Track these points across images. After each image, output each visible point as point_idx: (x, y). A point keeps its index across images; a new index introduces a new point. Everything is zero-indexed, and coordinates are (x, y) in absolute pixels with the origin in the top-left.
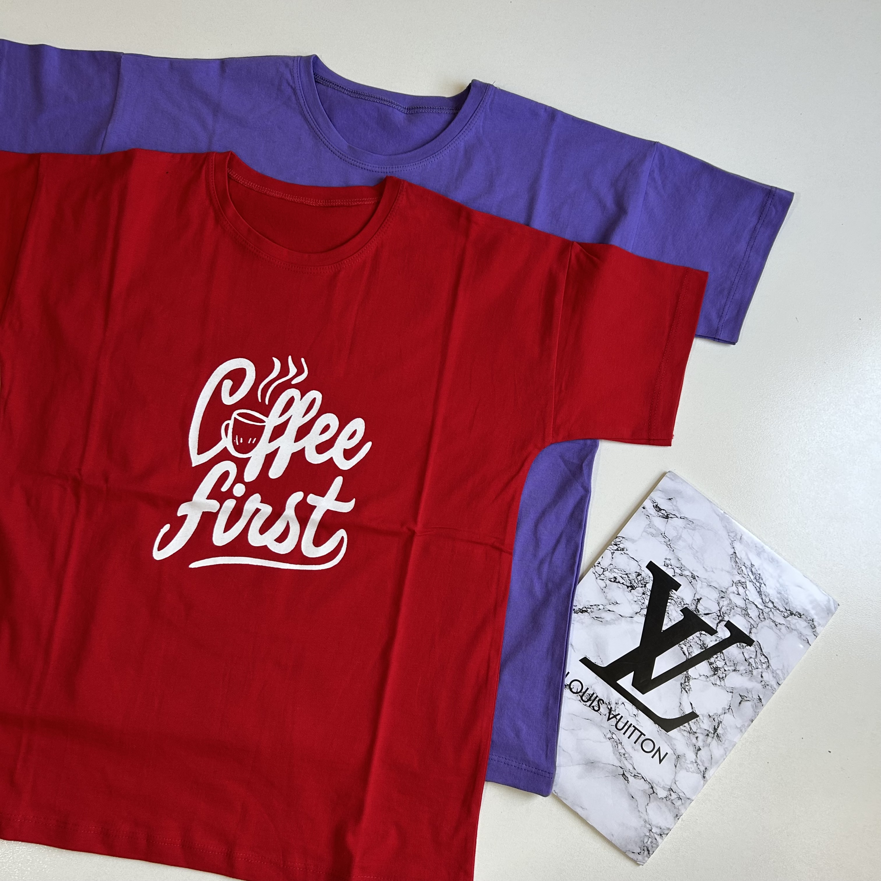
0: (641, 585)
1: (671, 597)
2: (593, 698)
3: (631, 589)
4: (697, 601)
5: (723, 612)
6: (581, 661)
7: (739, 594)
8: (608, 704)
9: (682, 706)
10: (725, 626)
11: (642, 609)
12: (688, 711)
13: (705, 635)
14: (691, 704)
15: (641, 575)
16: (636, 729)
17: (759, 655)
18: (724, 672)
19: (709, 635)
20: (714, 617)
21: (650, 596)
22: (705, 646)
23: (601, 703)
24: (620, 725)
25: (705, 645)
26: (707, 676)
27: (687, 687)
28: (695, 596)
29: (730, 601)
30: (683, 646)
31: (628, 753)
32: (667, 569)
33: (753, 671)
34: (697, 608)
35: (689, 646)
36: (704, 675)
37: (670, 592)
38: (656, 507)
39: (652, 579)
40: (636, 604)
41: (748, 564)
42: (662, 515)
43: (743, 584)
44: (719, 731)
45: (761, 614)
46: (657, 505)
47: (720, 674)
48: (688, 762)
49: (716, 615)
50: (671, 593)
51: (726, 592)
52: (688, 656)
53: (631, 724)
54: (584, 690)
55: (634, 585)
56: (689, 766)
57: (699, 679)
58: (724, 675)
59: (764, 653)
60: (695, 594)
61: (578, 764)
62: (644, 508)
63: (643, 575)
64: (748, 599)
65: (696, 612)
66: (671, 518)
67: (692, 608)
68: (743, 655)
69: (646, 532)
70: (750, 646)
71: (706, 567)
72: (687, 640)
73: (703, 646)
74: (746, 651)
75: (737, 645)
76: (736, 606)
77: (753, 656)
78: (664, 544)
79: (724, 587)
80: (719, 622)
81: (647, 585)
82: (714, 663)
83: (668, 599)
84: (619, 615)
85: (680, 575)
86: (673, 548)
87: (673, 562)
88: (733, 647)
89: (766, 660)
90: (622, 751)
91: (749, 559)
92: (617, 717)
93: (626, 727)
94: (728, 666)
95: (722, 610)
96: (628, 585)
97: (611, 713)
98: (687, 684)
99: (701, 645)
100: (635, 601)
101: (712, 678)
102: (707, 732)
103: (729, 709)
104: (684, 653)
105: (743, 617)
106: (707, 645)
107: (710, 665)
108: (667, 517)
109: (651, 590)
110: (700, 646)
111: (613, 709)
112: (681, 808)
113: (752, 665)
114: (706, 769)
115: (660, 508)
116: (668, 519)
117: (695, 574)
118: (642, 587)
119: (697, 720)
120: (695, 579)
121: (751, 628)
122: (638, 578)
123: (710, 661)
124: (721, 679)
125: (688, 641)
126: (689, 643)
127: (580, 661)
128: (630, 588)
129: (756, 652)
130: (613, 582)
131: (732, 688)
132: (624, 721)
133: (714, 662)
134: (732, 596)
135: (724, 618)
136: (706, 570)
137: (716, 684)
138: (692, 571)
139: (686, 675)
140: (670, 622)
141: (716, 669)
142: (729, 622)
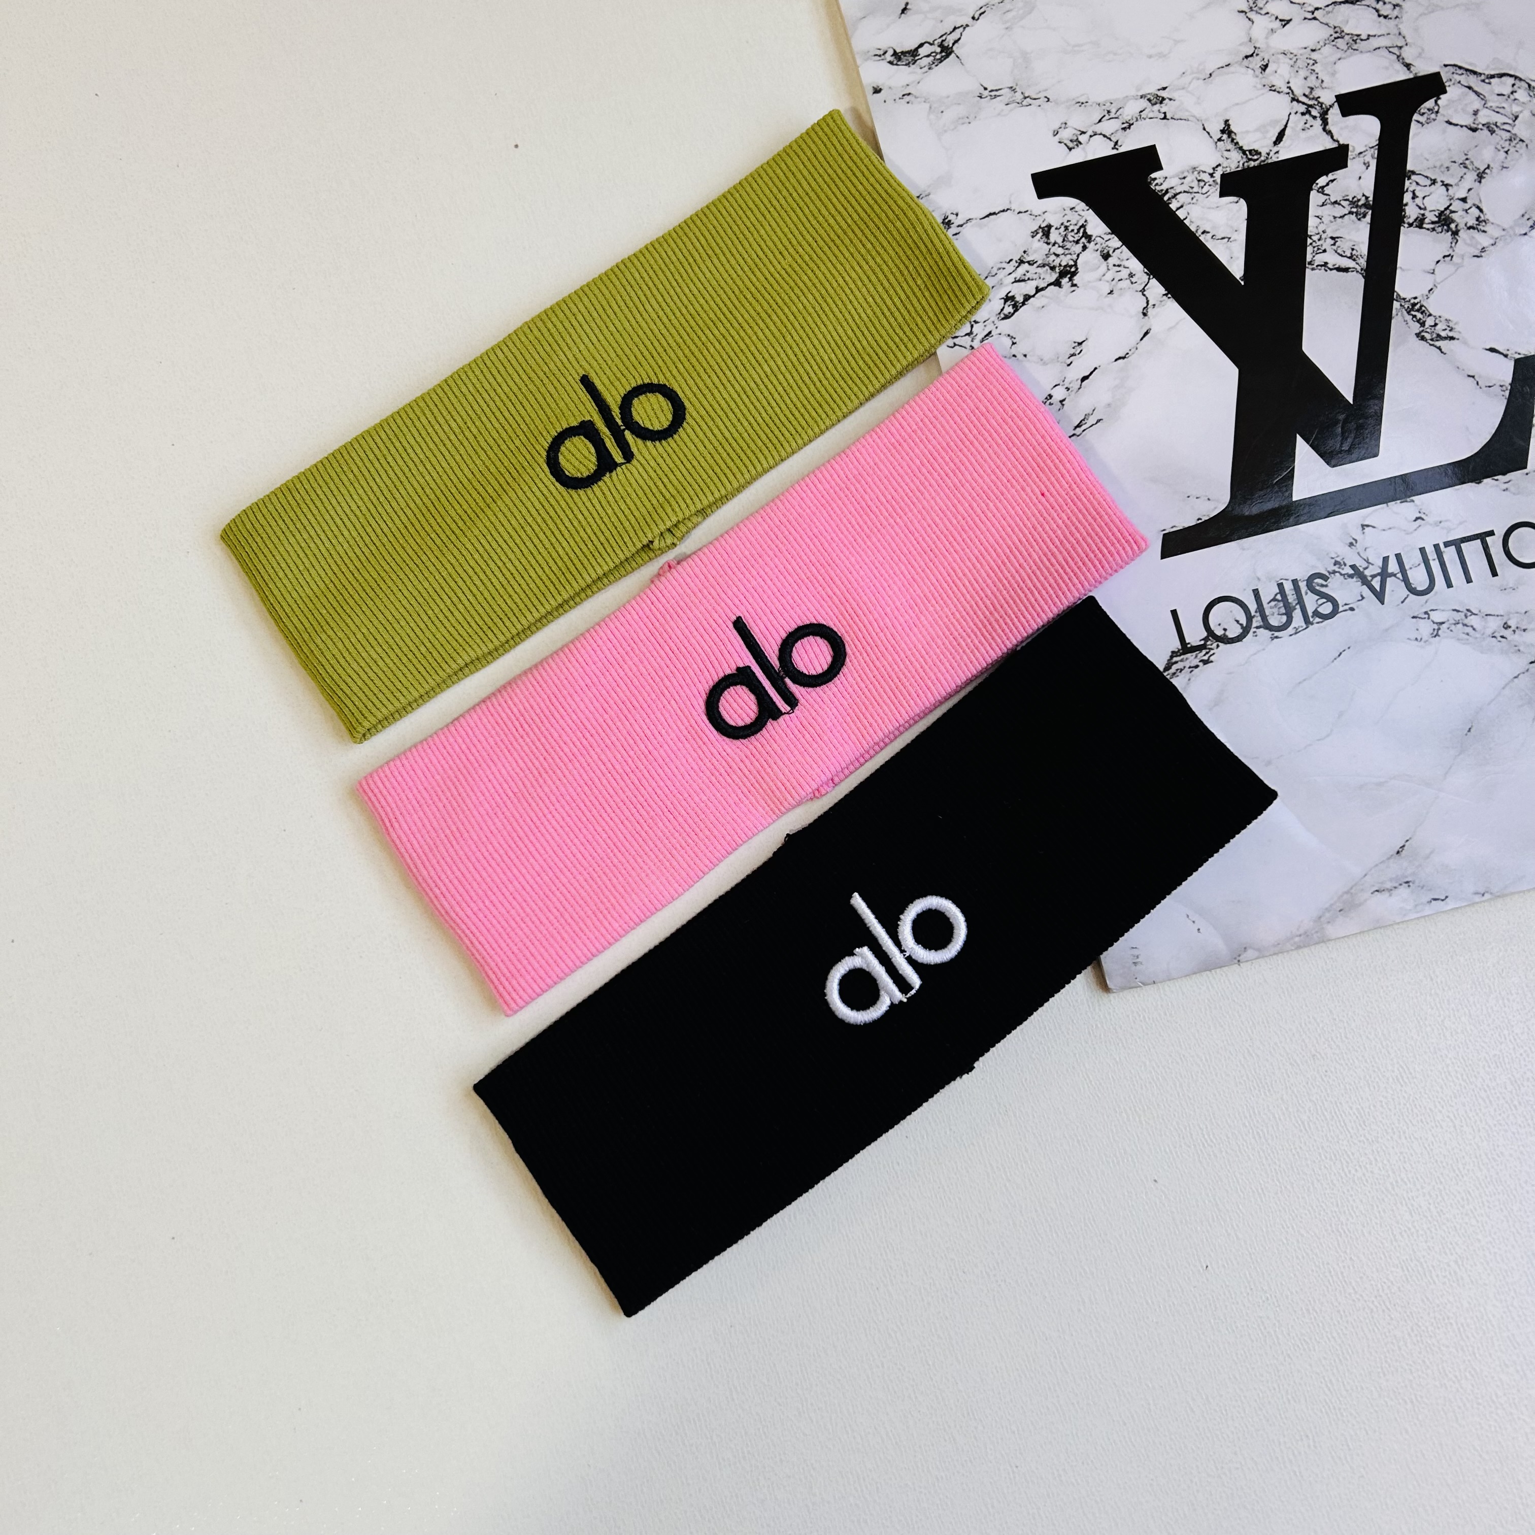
0: (1078, 248)
1: (1167, 192)
2: (1292, 598)
3: (1071, 279)
4: (1225, 136)
5: (1304, 95)
6: (1167, 552)
7: (1286, 22)
8: (1336, 568)
9: (1480, 377)
10: (1345, 113)
11: (1143, 290)
12: (1505, 372)
13: (1332, 181)
14: (1492, 350)
15: (1049, 227)
16: (1457, 544)
17: (1480, 87)
18: (1467, 206)
19: (1339, 174)
20: (1301, 125)
21: (1124, 244)
22: (1360, 203)
23: (1322, 586)
24: (1419, 578)
25: (1359, 200)
26: (1444, 257)
27: (1438, 327)
28: (1209, 133)
29: (1289, 56)
30: (1320, 259)
31: (1509, 613)
32: (1084, 149)
33: (1513, 132)
34: (1245, 148)
35: (1333, 242)
36: (1438, 262)
37: (1152, 187)
38: (899, 59)
39: (1080, 205)
40: (1120, 295)
42: (931, 58)
46: (895, 54)
47: (1466, 220)
49: (1299, 115)
50: (1157, 184)
51: (1255, 48)
52: (1359, 269)
53: (1436, 547)
54: (1253, 607)
55: (1063, 264)
57: (1438, 280)
58: (1476, 212)
59: (1487, 73)
60: (1204, 129)
61: (1447, 773)
62: (877, 91)
63: (1054, 220)
64: (1317, 9)
65: (1257, 160)
66: (956, 42)
67: (1234, 162)
68: (1457, 125)
69: (946, 131)
70: (1445, 92)
72: (1310, 237)
73: (1357, 206)
74: (1450, 112)
75: (1418, 122)
76: (1313, 50)
77: (1477, 104)
78: (1011, 110)
79: (1241, 45)
80: (1325, 122)
81: (1089, 233)
82: (1423, 215)
83: (1167, 205)
84: (1116, 360)
85: (1124, 129)
86: (1042, 95)
87: (1080, 120)
88: (1414, 135)
89: (1511, 81)
90: (1494, 624)
92: (1390, 571)
93: (1435, 566)
94: (1457, 185)
95: (1298, 92)
96: (1053, 280)
97: (1369, 578)
98: (1430, 322)
99: (1351, 213)
100: (1111, 292)
101: (1461, 248)
104: (1339, 269)
105: (1351, 55)
106: (1364, 195)
107: (1420, 226)
108: (946, 51)
109: (1109, 231)
110: (1353, 217)
111: (1361, 564)
113: (1496, 125)
115: (909, 52)
116: (952, 52)
117: (1151, 89)
118: (1084, 248)
120: (1163, 99)
121: (1398, 57)
122: (1052, 240)
123: (1411, 221)
124: (1479, 224)
125: (1318, 237)
126: (1324, 236)
127: (1163, 557)
128: (1065, 281)
129: (1471, 92)
130: (1015, 311)
131: (1523, 216)
132: (1412, 560)
133: (1422, 212)
134: (1278, 43)
135: (1322, 104)
136: (1161, 55)
137: (1483, 250)
138: (1138, 90)
139: (1406, 306)
140: (1232, 245)
141: (1444, 220)
142: (1341, 99)
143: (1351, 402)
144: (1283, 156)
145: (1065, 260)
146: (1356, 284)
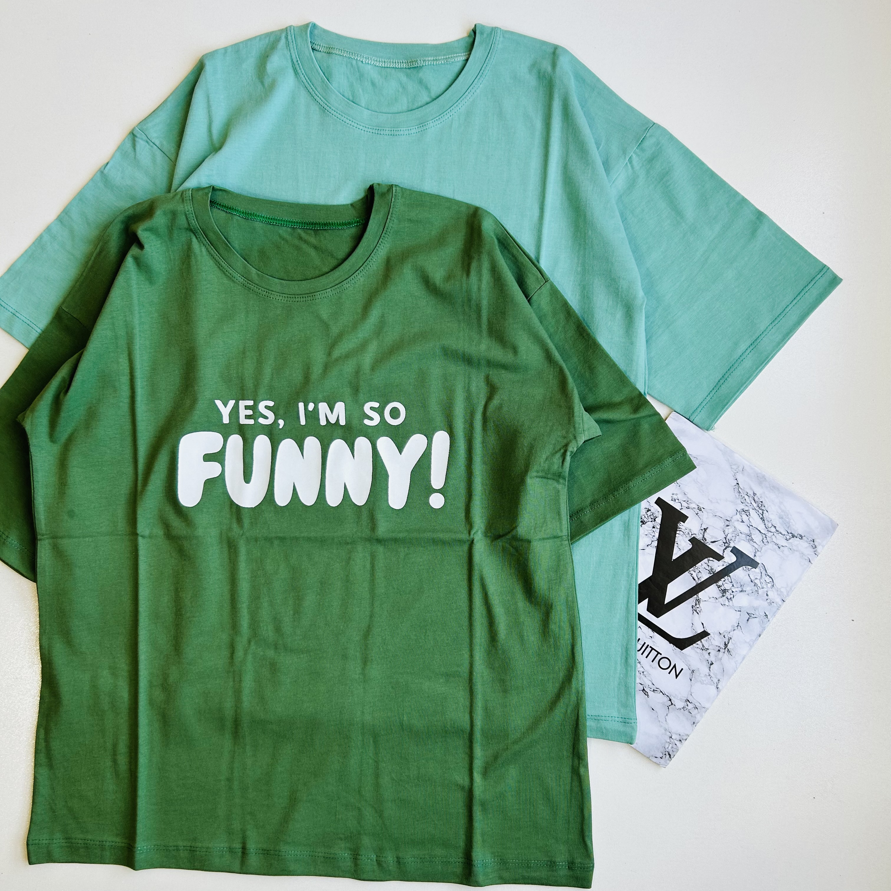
0: (650, 520)
1: (680, 528)
3: (642, 524)
4: (704, 530)
7: (743, 522)
9: (694, 626)
10: (731, 551)
11: (653, 541)
12: (700, 630)
13: (713, 561)
14: (703, 624)
15: (650, 510)
16: (652, 649)
17: (763, 575)
18: (732, 593)
19: (716, 561)
20: (720, 544)
21: (660, 529)
22: (713, 571)
26: (716, 598)
27: (698, 609)
29: (735, 529)
30: (692, 572)
31: (646, 671)
32: (674, 503)
34: (705, 537)
35: (698, 572)
36: (713, 597)
37: (678, 525)
39: (661, 513)
40: (648, 537)
41: (751, 493)
43: (747, 512)
44: (729, 646)
45: (765, 539)
47: (728, 596)
48: (702, 675)
49: (723, 542)
50: (680, 525)
51: (731, 520)
52: (697, 582)
53: (648, 645)
56: (703, 679)
57: (709, 601)
58: (732, 596)
59: (768, 574)
60: (702, 525)
63: (653, 510)
64: (752, 526)
65: (704, 541)
67: (699, 537)
68: (750, 577)
70: (756, 568)
71: (711, 499)
73: (711, 571)
74: (752, 573)
76: (741, 533)
77: (759, 577)
79: (729, 516)
80: (725, 549)
81: (656, 520)
83: (677, 530)
85: (687, 508)
86: (679, 484)
87: (680, 497)
88: (739, 570)
89: (771, 580)
90: (641, 670)
91: (751, 489)
93: (644, 648)
94: (735, 588)
95: (728, 538)
98: (698, 606)
99: (709, 570)
100: (647, 535)
101: (721, 600)
102: (719, 648)
103: (738, 626)
104: (693, 578)
105: (747, 542)
106: (715, 570)
107: (718, 587)
110: (708, 572)
112: (698, 716)
113: (757, 585)
114: (719, 680)
117: (701, 506)
118: (652, 521)
119: (708, 638)
120: (701, 510)
121: (755, 552)
122: (647, 513)
123: (718, 584)
124: (730, 599)
125: (697, 568)
129: (761, 574)
131: (740, 607)
132: (641, 643)
133: (722, 585)
134: (737, 524)
135: (730, 545)
136: (711, 502)
137: (724, 605)
138: (699, 503)
139: (697, 598)
140: (679, 551)
141: (724, 591)
142: (734, 547)
143: (665, 603)
144: (710, 546)
145: (645, 520)
146: (694, 584)
